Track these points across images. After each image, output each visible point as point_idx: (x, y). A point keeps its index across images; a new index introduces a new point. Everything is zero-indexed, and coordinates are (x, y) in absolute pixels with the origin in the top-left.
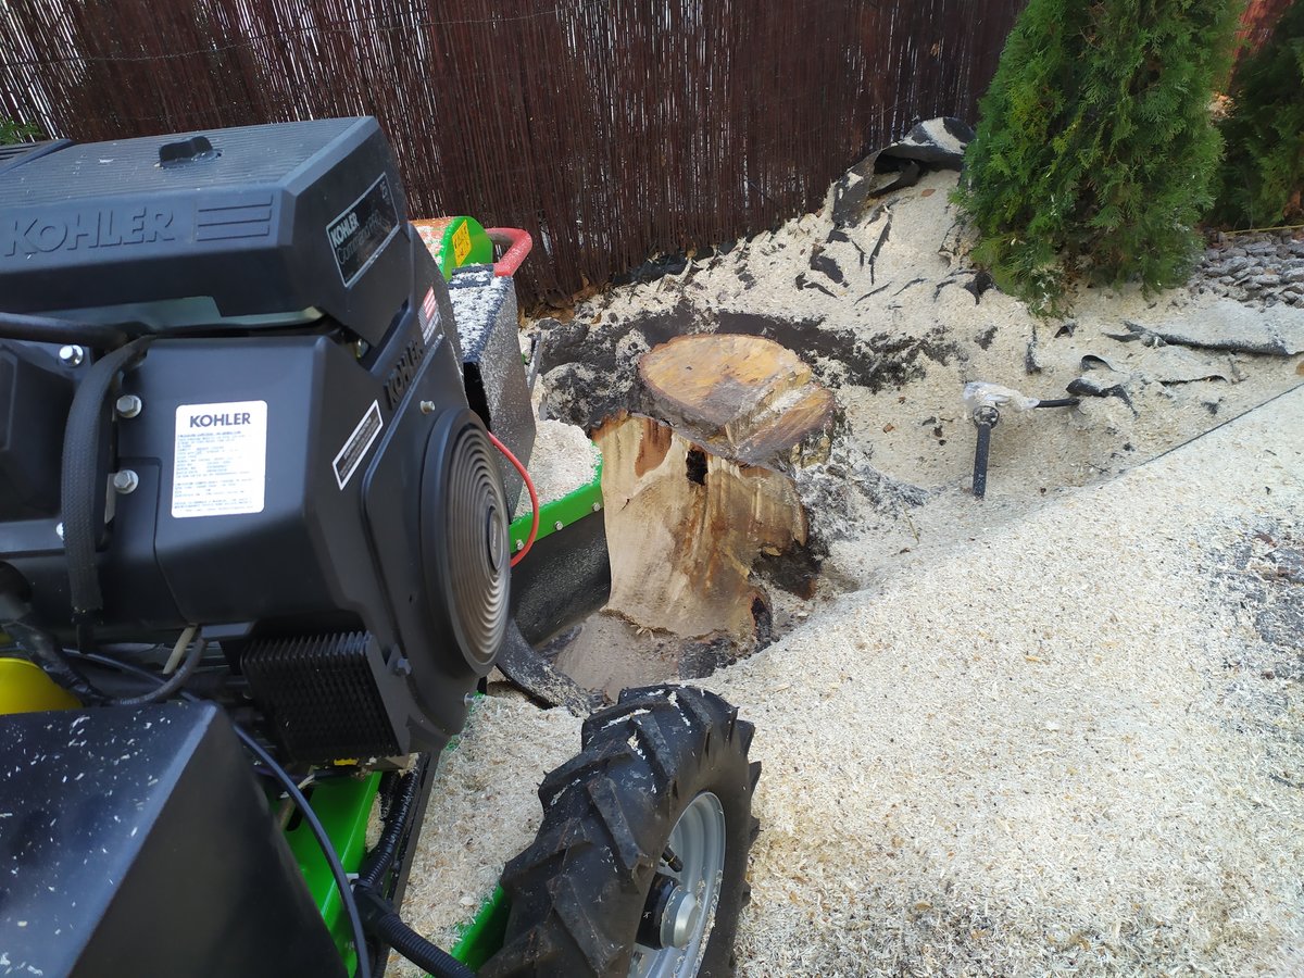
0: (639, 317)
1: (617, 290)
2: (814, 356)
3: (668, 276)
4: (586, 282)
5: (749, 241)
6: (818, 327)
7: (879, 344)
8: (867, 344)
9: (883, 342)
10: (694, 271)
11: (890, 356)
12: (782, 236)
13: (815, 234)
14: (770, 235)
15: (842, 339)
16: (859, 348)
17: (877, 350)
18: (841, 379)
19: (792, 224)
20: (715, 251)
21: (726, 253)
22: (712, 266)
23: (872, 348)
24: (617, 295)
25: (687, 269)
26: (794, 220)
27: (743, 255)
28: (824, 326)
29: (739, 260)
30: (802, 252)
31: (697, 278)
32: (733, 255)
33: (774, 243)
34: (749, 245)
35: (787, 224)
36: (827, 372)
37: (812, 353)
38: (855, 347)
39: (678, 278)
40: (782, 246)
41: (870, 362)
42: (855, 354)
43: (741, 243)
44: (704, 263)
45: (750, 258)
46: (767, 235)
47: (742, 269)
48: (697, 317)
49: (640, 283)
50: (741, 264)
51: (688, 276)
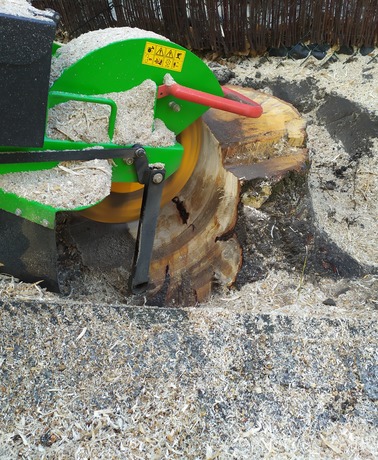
0: (274, 80)
1: (272, 58)
4: (248, 45)
10: (332, 60)
20: (355, 51)
21: (363, 54)
22: (348, 61)
24: (271, 62)
27: (374, 60)
29: (369, 63)
32: (367, 58)
39: (318, 62)
44: (344, 57)
47: (369, 69)
48: (314, 92)
49: (289, 58)
50: (370, 66)
51: (327, 63)
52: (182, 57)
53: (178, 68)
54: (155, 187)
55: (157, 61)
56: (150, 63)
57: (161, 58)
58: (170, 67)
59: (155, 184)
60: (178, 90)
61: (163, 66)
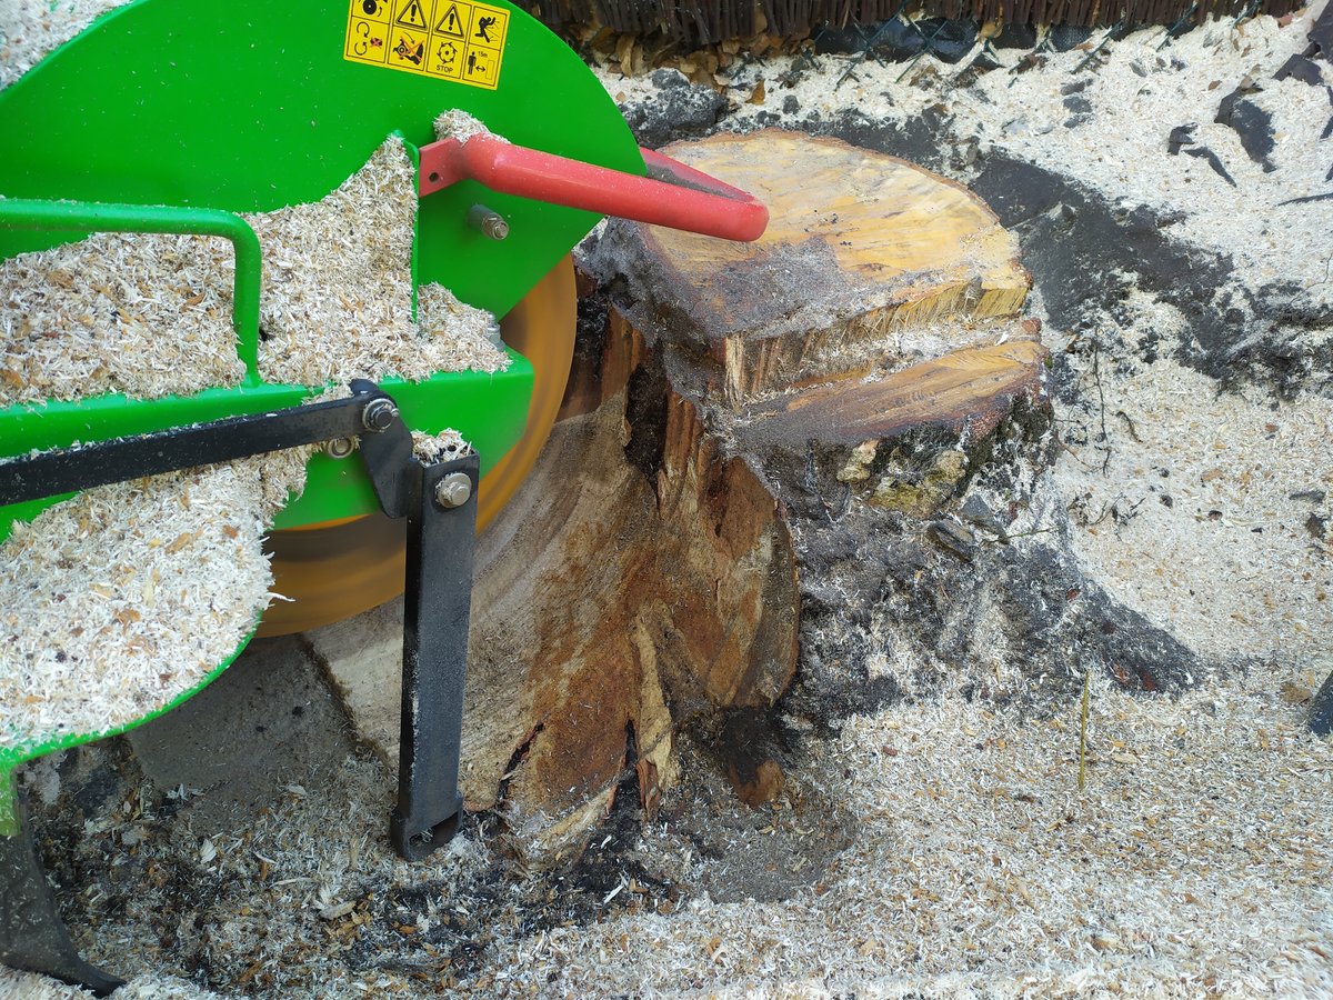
0: (837, 118)
1: (823, 58)
2: (1128, 284)
3: (928, 60)
5: (1118, 37)
6: (1164, 231)
7: (1275, 300)
8: (1248, 294)
9: (1284, 300)
10: (984, 65)
11: (1287, 331)
12: (1190, 46)
13: (1257, 56)
14: (1163, 37)
15: (1203, 268)
16: (1228, 297)
17: (1261, 312)
18: (1162, 346)
19: (1222, 27)
20: (1040, 39)
21: (1062, 48)
22: (1024, 66)
23: (1254, 305)
25: (971, 56)
26: (1227, 21)
27: (1093, 61)
28: (1174, 232)
29: (1079, 70)
30: (1214, 86)
31: (986, 81)
33: (1166, 55)
34: (1112, 45)
35: (1210, 24)
36: (1141, 323)
37: (1127, 277)
38: (1220, 292)
39: (945, 69)
40: (1179, 66)
41: (1239, 332)
42: (1213, 305)
43: (1098, 38)
44: (1010, 57)
45: (1103, 69)
46: (1157, 35)
47: (1079, 87)
48: (945, 149)
49: (870, 57)
50: (1080, 78)
51: (968, 71)
52: (498, 32)
53: (487, 77)
54: (448, 521)
55: (402, 49)
56: (375, 56)
57: (420, 37)
58: (457, 72)
59: (446, 508)
60: (500, 160)
61: (431, 66)
